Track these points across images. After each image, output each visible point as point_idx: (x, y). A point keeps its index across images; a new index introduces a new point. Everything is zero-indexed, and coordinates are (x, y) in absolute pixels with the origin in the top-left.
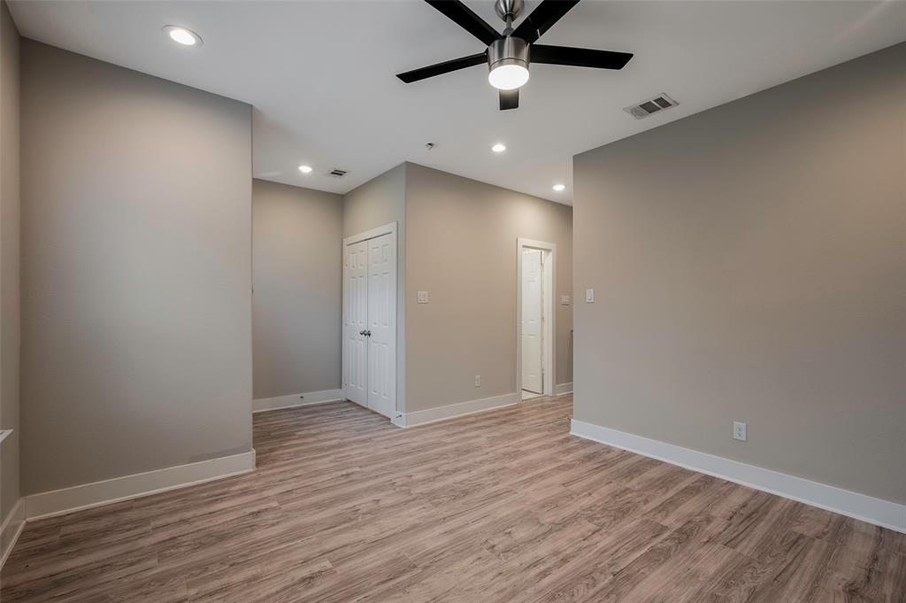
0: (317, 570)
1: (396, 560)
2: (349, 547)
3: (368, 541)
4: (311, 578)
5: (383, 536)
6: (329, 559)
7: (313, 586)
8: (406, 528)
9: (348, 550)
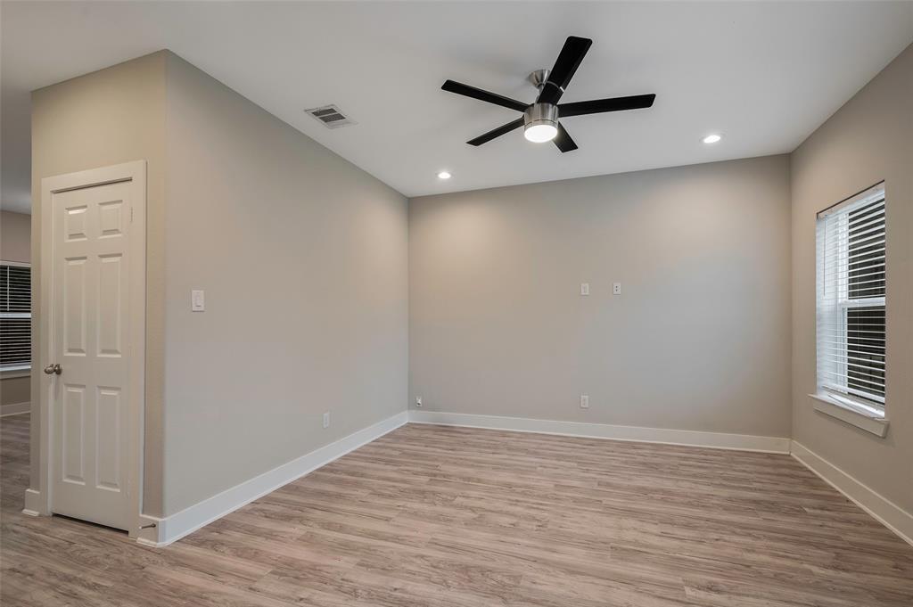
0: (702, 592)
1: (622, 559)
2: (657, 594)
3: (633, 588)
4: (710, 589)
5: (612, 583)
6: (685, 595)
7: (710, 582)
8: (578, 576)
9: (659, 591)
